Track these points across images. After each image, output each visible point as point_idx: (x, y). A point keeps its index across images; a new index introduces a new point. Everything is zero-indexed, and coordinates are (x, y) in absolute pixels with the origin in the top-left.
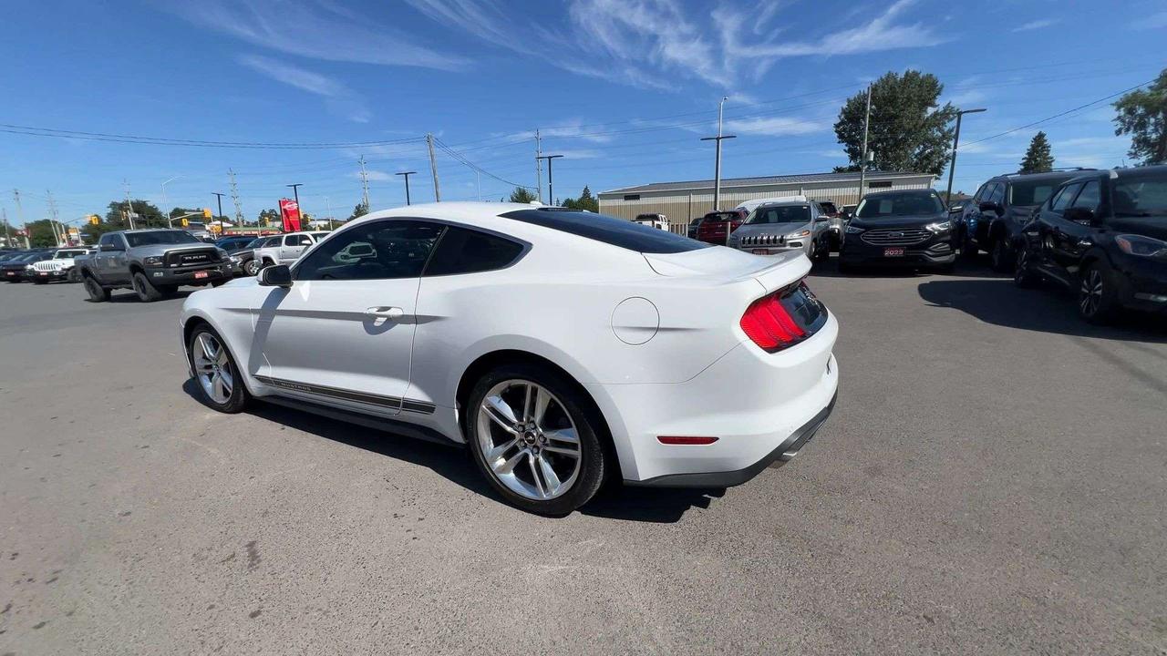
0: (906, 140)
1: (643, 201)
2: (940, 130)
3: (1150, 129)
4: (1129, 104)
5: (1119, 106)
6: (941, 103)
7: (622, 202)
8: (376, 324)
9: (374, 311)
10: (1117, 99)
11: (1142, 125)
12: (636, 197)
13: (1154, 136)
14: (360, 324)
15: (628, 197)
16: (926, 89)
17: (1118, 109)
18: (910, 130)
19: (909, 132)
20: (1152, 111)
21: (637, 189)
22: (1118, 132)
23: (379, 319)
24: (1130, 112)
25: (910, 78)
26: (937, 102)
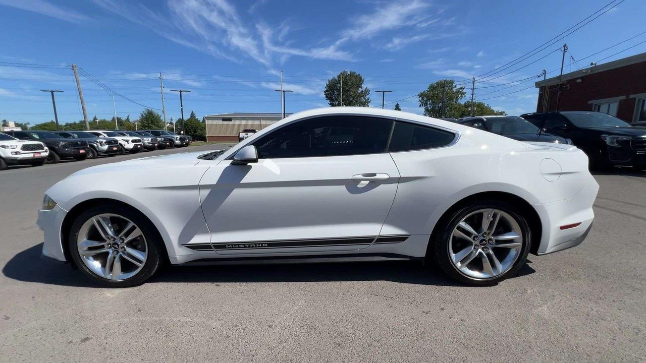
0: (353, 102)
1: (234, 122)
2: (364, 98)
3: (428, 106)
4: (422, 95)
5: (420, 96)
6: (364, 86)
7: (221, 122)
8: (359, 186)
9: (361, 177)
10: (419, 93)
11: (426, 104)
12: (230, 120)
13: (430, 108)
14: (343, 188)
15: (224, 120)
16: (358, 81)
17: (419, 97)
18: (354, 97)
19: (354, 98)
20: (428, 99)
21: (229, 115)
22: (420, 106)
23: (363, 182)
24: (423, 99)
25: (352, 74)
26: (363, 86)
